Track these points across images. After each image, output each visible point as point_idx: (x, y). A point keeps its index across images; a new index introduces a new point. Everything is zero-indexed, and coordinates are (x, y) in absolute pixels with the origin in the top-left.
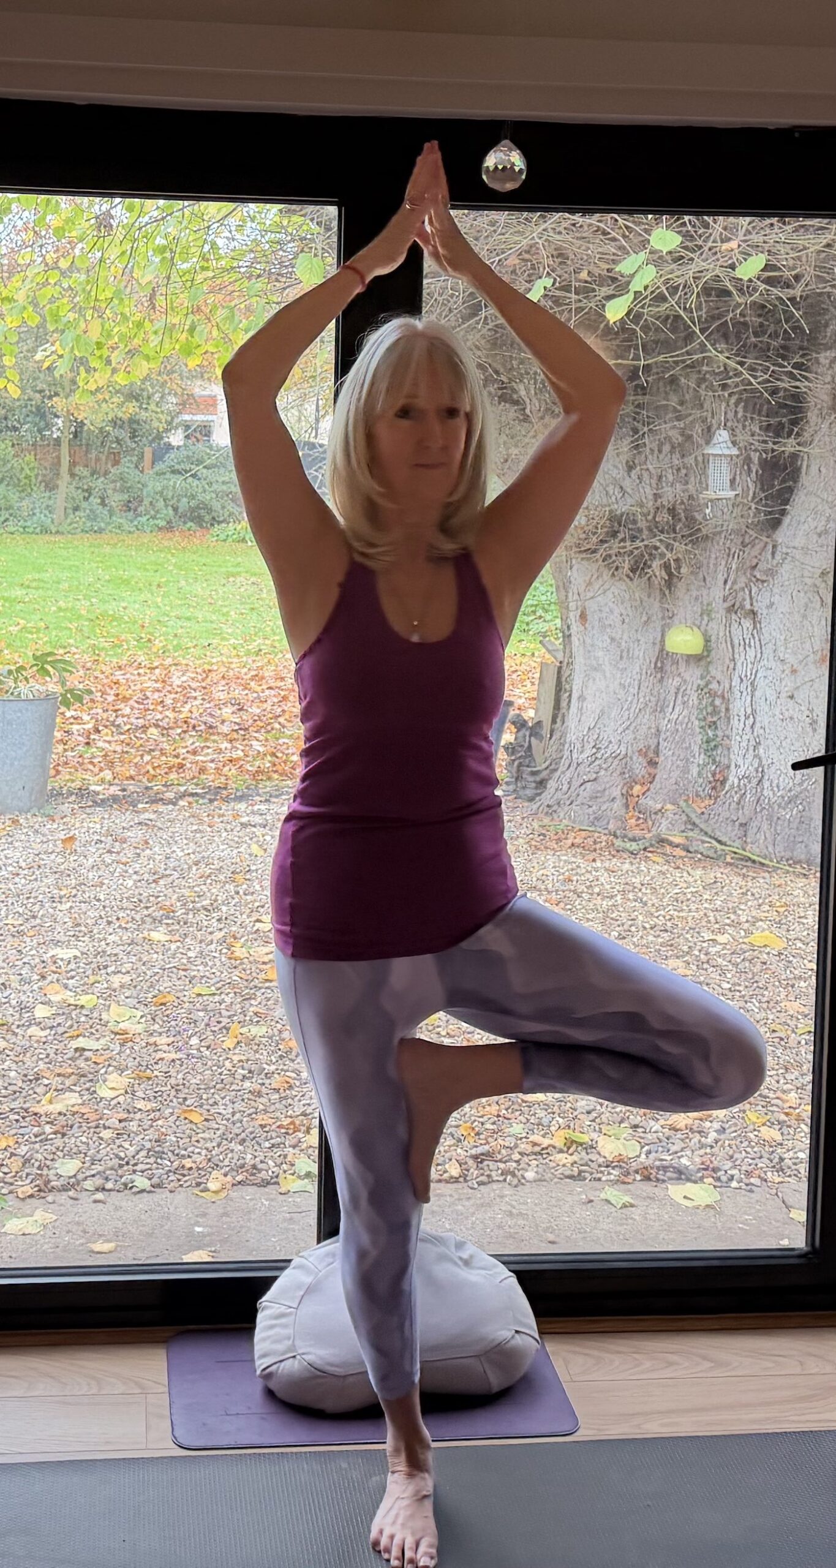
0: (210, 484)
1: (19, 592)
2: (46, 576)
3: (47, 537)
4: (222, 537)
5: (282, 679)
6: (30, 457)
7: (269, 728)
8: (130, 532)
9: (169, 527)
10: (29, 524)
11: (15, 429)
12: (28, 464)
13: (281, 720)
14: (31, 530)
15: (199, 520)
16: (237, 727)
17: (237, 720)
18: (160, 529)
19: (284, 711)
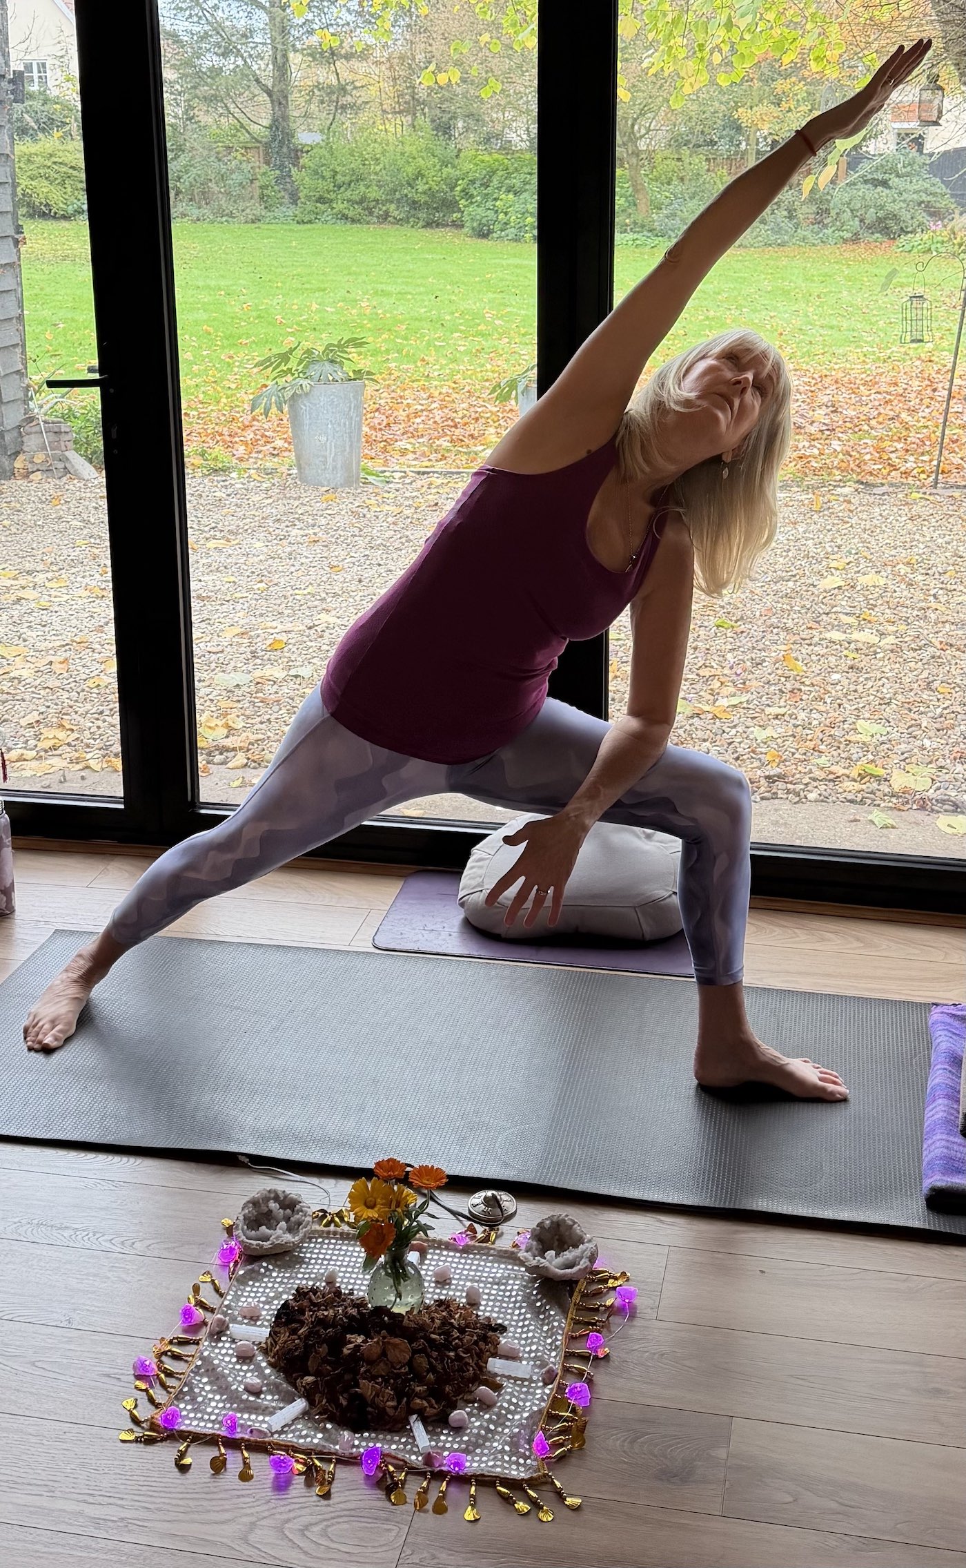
0: (900, 194)
4: (908, 247)
5: (896, 384)
6: (722, 171)
7: (857, 429)
8: (814, 245)
9: (856, 239)
11: (713, 143)
12: (718, 178)
13: (873, 422)
15: (886, 231)
16: (825, 428)
17: (826, 422)
18: (845, 241)
19: (880, 414)
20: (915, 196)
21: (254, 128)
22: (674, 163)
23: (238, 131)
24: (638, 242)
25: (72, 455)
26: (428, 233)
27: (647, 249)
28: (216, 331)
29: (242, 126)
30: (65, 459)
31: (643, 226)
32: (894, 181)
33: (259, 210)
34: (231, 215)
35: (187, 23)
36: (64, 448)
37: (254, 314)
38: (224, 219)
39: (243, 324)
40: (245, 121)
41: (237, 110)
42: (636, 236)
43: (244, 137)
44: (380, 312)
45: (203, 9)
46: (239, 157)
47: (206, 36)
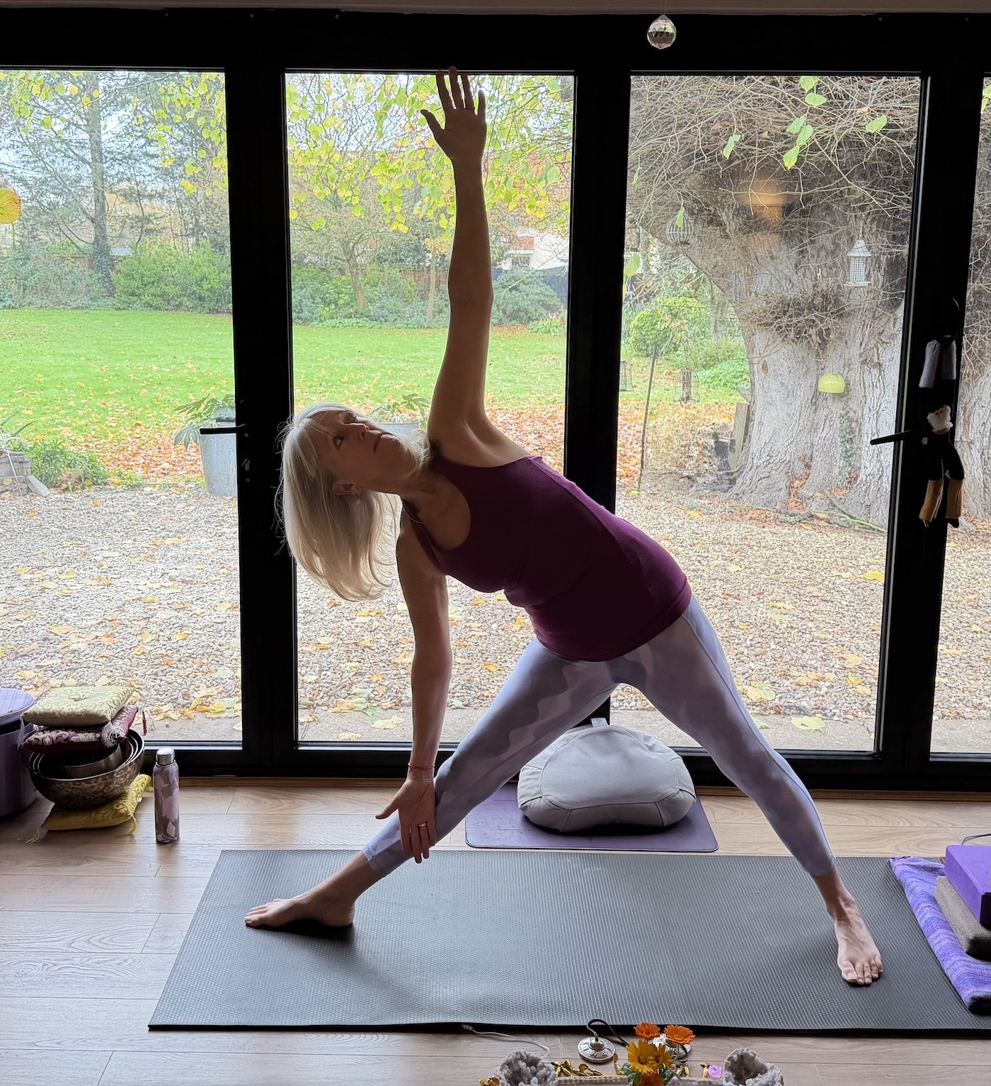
0: (527, 295)
1: (402, 365)
2: (419, 354)
3: (422, 331)
4: (535, 330)
6: (411, 279)
7: (558, 448)
9: (500, 324)
10: (410, 322)
11: (401, 260)
12: (409, 283)
14: (411, 326)
15: (520, 320)
16: (537, 448)
17: (538, 443)
20: (537, 297)
21: (81, 244)
22: (378, 273)
23: (69, 246)
24: (360, 324)
25: (32, 478)
26: (212, 317)
27: (366, 329)
28: (87, 385)
29: (73, 243)
30: (26, 481)
31: (362, 314)
32: (522, 287)
33: (87, 301)
34: (66, 304)
35: (33, 172)
36: (26, 474)
37: (112, 373)
38: (61, 306)
39: (106, 380)
40: (75, 240)
41: (69, 232)
42: (358, 320)
43: (73, 250)
44: (204, 371)
45: (45, 163)
46: (70, 264)
47: (45, 182)
